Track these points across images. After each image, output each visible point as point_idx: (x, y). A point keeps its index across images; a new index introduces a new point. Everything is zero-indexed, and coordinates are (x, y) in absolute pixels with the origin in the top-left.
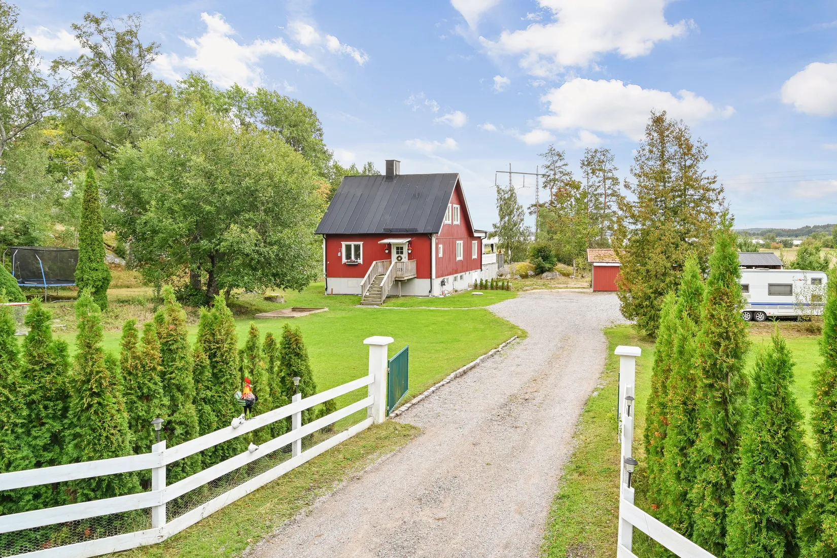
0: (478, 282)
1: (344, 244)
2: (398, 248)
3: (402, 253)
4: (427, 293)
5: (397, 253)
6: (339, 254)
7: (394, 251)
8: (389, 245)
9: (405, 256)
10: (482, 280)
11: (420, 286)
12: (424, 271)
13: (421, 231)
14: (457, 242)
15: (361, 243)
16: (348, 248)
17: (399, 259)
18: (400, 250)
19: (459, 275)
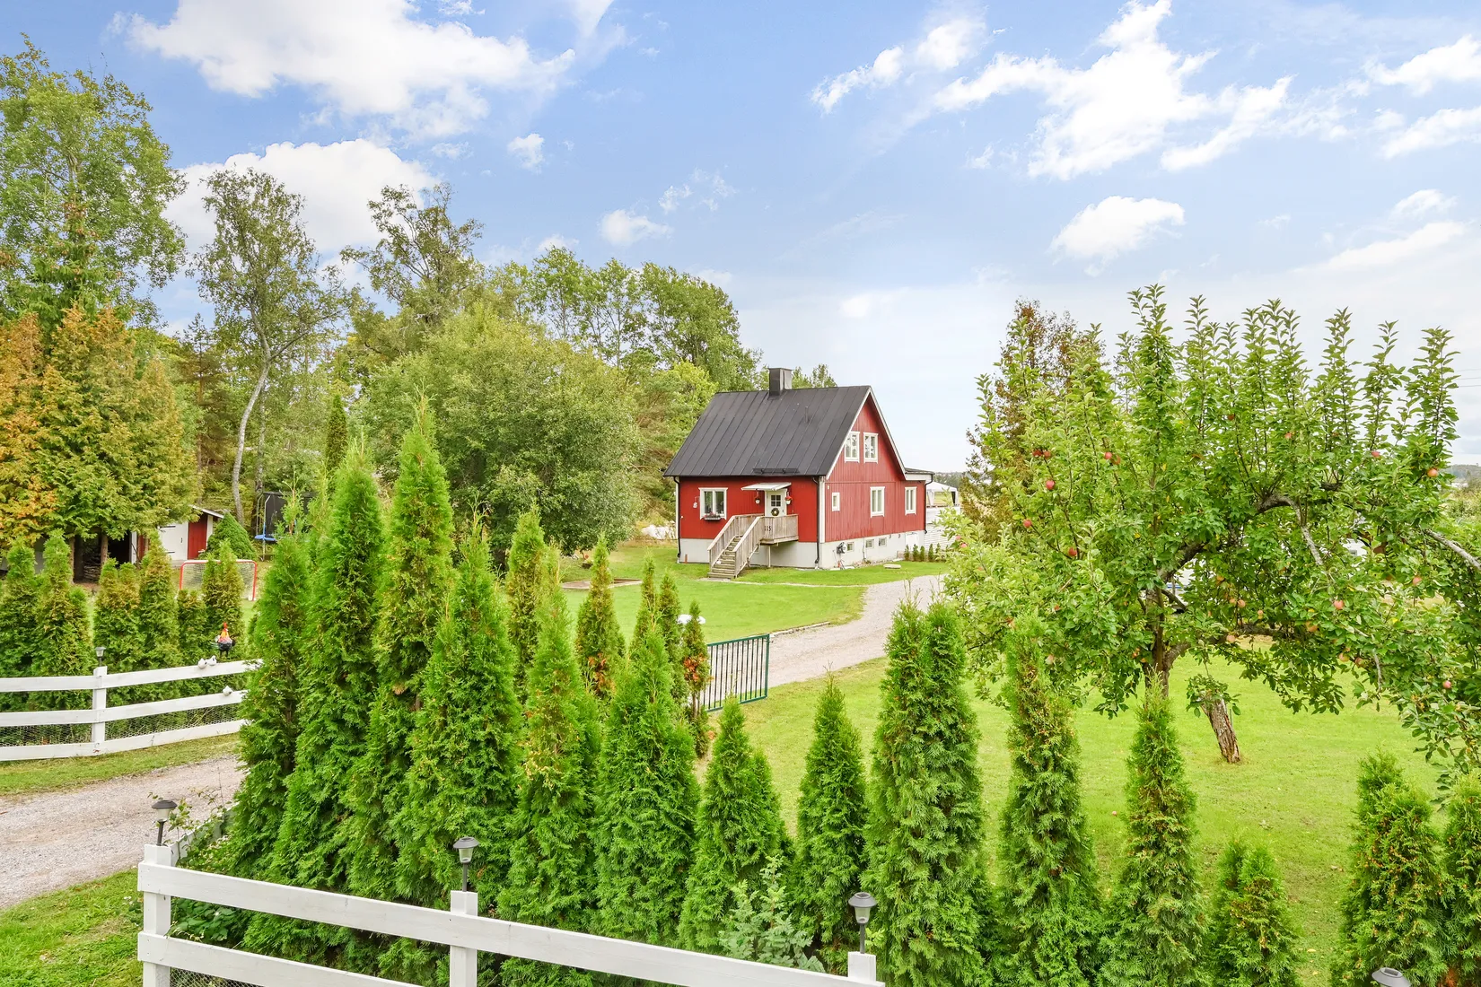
0: (911, 550)
1: (702, 490)
2: (773, 497)
3: (779, 504)
4: (812, 564)
5: (773, 504)
6: (695, 505)
7: (768, 501)
8: (762, 493)
9: (783, 509)
10: (916, 547)
11: (803, 553)
12: (808, 532)
13: (803, 471)
14: (872, 488)
15: (725, 490)
16: (708, 495)
17: (775, 512)
18: (776, 499)
19: (876, 539)
